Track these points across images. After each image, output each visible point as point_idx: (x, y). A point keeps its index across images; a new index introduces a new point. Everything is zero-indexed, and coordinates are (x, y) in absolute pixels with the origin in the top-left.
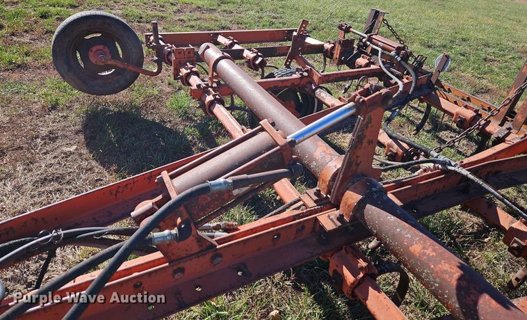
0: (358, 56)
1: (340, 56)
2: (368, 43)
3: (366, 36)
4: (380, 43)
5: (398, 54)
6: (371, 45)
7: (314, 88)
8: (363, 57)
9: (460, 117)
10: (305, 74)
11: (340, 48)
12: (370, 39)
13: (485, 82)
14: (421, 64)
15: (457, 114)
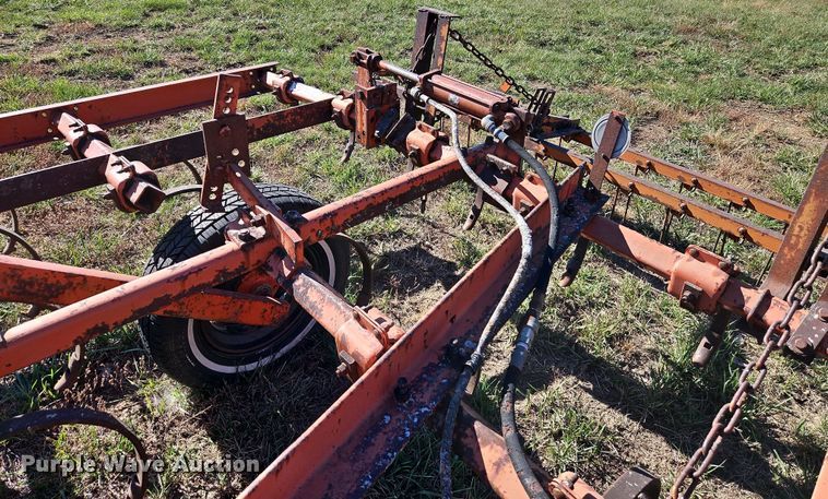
0: (408, 125)
1: (371, 128)
2: (424, 98)
3: (415, 77)
4: (452, 97)
5: (497, 122)
6: (432, 102)
7: (287, 272)
8: (420, 127)
9: (687, 288)
10: (259, 232)
11: (365, 110)
12: (427, 88)
13: (645, 97)
14: (545, 108)
15: (679, 278)
